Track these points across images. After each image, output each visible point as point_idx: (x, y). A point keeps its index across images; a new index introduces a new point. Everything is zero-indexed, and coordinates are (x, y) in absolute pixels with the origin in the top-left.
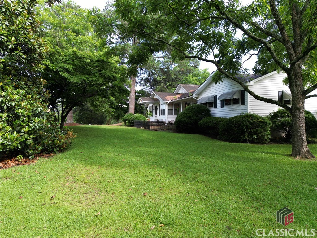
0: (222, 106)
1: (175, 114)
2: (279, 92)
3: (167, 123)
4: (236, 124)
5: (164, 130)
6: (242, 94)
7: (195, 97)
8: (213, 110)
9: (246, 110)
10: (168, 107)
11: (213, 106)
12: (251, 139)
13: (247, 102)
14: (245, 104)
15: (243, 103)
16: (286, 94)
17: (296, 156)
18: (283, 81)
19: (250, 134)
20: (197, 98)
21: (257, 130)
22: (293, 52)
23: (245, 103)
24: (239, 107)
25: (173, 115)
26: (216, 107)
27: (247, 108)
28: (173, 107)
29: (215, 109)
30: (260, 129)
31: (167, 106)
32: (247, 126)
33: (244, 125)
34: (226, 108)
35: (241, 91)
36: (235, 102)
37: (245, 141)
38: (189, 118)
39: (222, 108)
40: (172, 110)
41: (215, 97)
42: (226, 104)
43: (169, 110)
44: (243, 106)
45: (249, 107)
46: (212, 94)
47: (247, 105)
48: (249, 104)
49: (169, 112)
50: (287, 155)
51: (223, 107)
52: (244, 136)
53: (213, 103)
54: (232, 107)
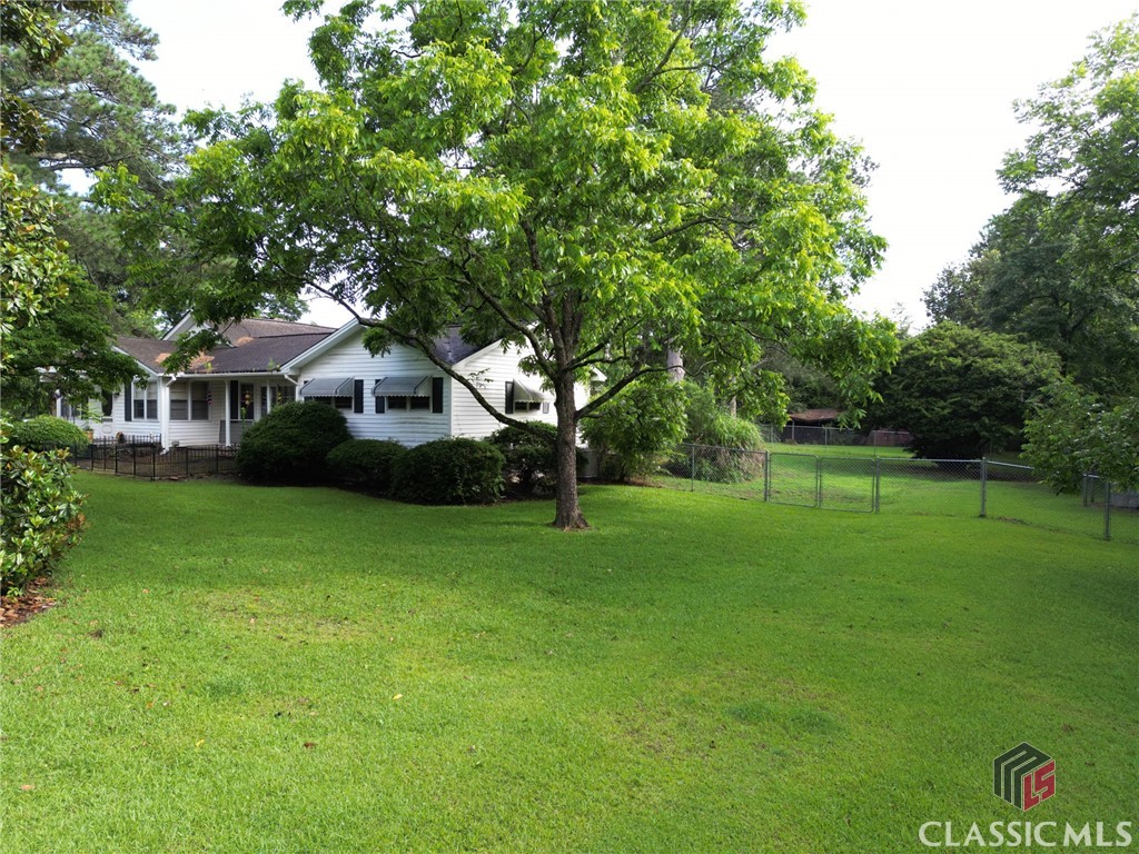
0: (379, 410)
1: (194, 417)
2: (507, 383)
3: (166, 445)
4: (437, 464)
5: (201, 477)
6: (438, 386)
7: (290, 376)
8: (351, 416)
9: (446, 427)
10: (171, 392)
11: (350, 407)
12: (468, 495)
13: (449, 406)
14: (444, 412)
15: (438, 408)
16: (520, 388)
17: (563, 526)
18: (520, 365)
19: (467, 484)
20: (296, 378)
21: (481, 475)
22: (562, 346)
23: (444, 409)
24: (428, 416)
25: (187, 419)
26: (359, 409)
27: (450, 420)
28: (186, 393)
29: (358, 416)
30: (485, 473)
31: (168, 389)
32: (461, 468)
33: (455, 466)
34: (391, 416)
35: (435, 379)
36: (418, 404)
37: (457, 501)
38: (292, 440)
39: (380, 416)
40: (186, 401)
41: (359, 384)
42: (391, 406)
43: (172, 402)
44: (437, 416)
45: (453, 418)
46: (350, 375)
47: (449, 415)
48: (453, 413)
49: (172, 410)
50: (548, 525)
51: (383, 412)
52: (454, 489)
53: (350, 398)
54: (408, 415)
